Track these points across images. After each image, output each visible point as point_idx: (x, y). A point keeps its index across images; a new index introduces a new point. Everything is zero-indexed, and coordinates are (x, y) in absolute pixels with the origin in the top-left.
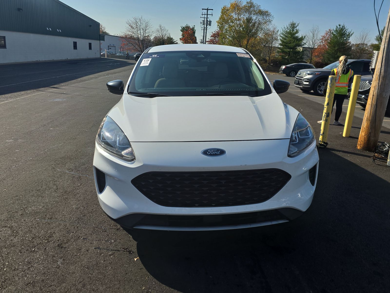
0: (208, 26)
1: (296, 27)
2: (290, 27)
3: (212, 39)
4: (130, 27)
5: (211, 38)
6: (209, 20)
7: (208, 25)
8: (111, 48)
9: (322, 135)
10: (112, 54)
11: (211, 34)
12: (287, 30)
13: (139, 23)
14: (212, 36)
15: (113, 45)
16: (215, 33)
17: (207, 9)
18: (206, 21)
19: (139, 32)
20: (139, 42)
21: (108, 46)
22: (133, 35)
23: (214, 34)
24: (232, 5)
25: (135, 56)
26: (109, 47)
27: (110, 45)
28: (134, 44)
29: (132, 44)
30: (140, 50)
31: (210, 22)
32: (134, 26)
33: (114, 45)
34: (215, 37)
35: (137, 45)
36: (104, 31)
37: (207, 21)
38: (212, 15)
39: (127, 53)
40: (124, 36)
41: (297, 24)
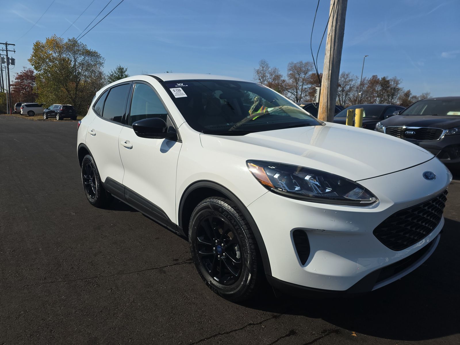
0: (11, 66)
1: (125, 72)
2: (118, 72)
3: (19, 82)
5: (17, 81)
6: (10, 58)
7: (10, 64)
11: (16, 76)
12: (115, 75)
14: (17, 78)
16: (22, 74)
17: (5, 43)
18: (6, 58)
23: (21, 76)
24: (48, 40)
31: (13, 60)
34: (23, 80)
37: (8, 58)
38: (15, 51)
41: (125, 69)
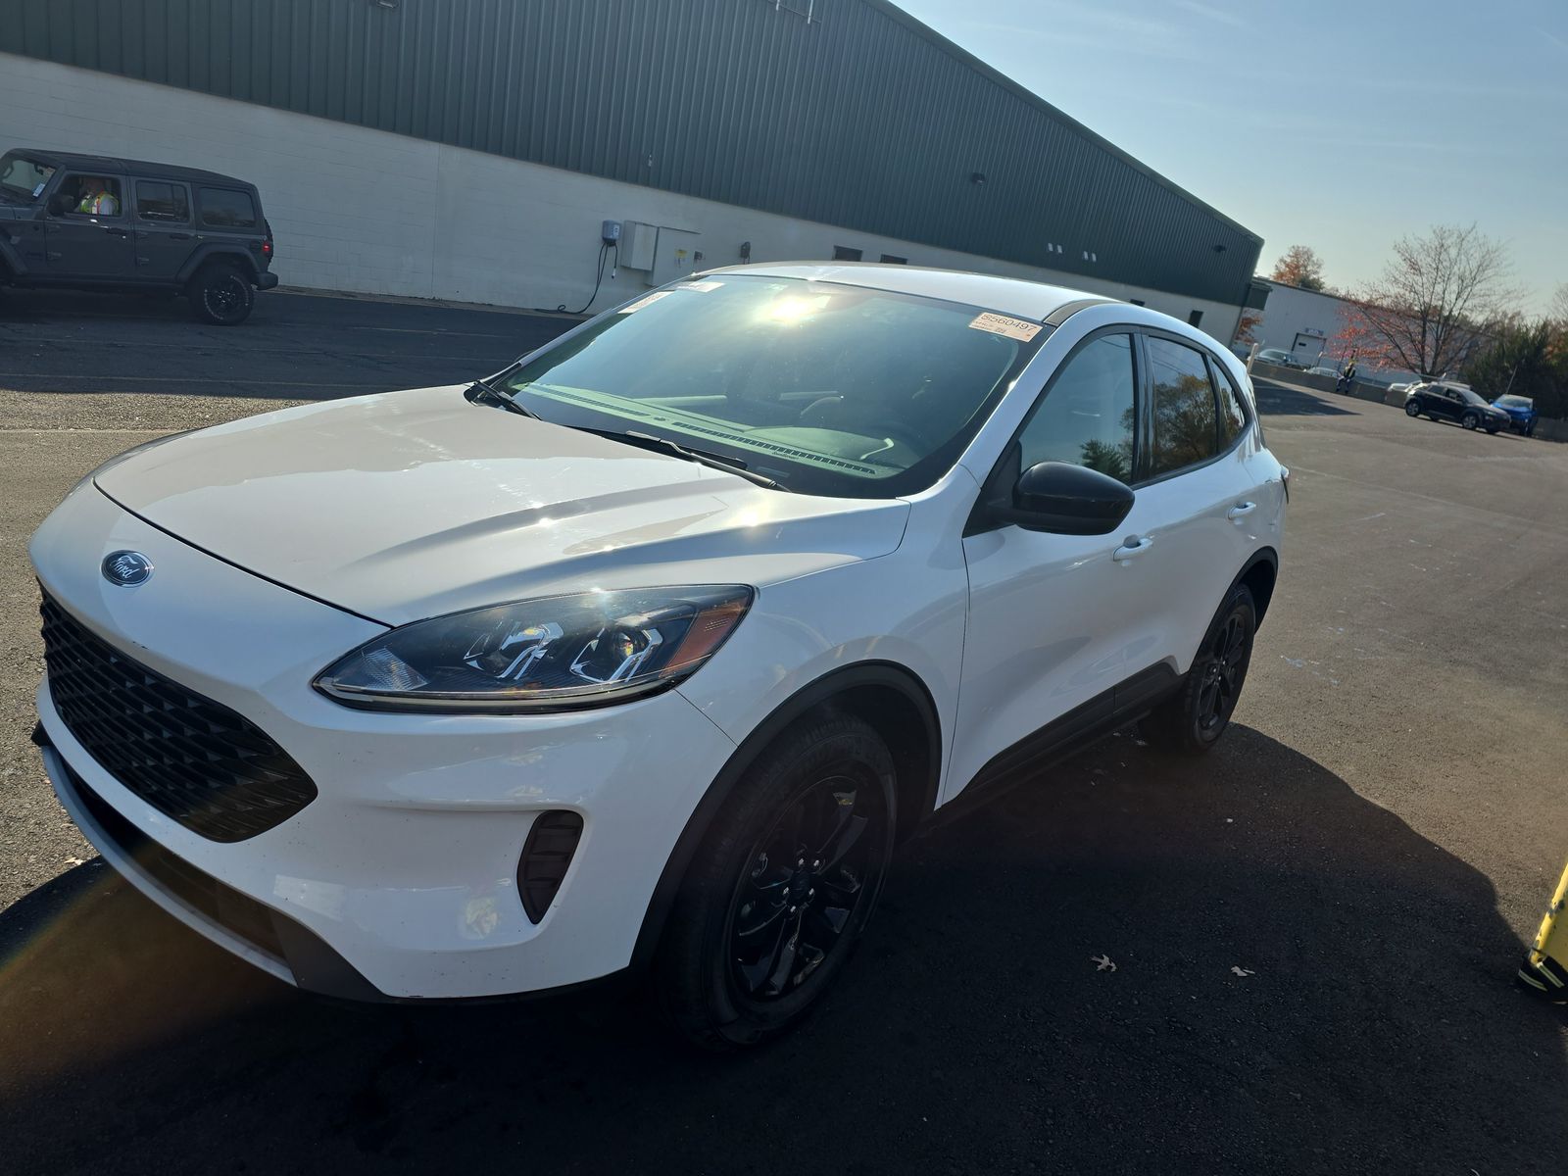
4: (1405, 267)
8: (1304, 345)
9: (1551, 912)
10: (1293, 366)
13: (1453, 252)
15: (1316, 334)
19: (1439, 288)
20: (1424, 332)
21: (1298, 334)
22: (1410, 296)
25: (1413, 392)
26: (1301, 340)
27: (1307, 330)
28: (1398, 339)
29: (1388, 335)
30: (1420, 363)
32: (1424, 261)
33: (1321, 333)
35: (1413, 341)
36: (1313, 276)
39: (1350, 370)
40: (1364, 298)
